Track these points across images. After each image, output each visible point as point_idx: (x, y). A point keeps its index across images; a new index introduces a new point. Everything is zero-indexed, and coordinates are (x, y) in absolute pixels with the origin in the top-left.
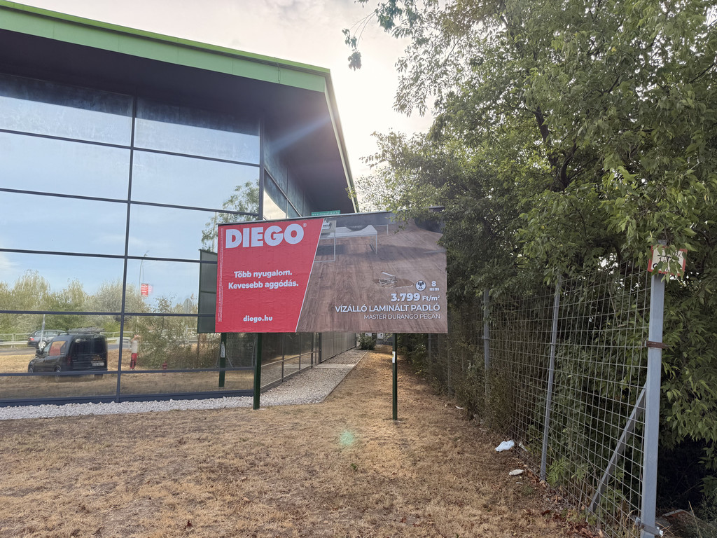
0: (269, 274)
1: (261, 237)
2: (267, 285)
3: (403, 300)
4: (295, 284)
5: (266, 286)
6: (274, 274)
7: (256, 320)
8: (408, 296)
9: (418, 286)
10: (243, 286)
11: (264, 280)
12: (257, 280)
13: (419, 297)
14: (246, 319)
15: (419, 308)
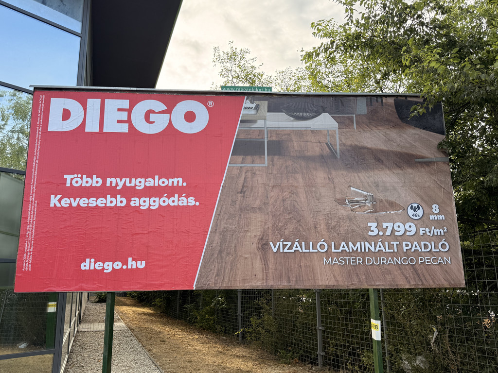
0: (140, 183)
1: (124, 116)
2: (135, 202)
3: (388, 233)
4: (192, 201)
5: (132, 204)
6: (150, 182)
7: (109, 267)
8: (396, 228)
9: (411, 212)
10: (83, 202)
11: (129, 193)
12: (113, 191)
13: (413, 229)
14: (85, 266)
15: (415, 246)
